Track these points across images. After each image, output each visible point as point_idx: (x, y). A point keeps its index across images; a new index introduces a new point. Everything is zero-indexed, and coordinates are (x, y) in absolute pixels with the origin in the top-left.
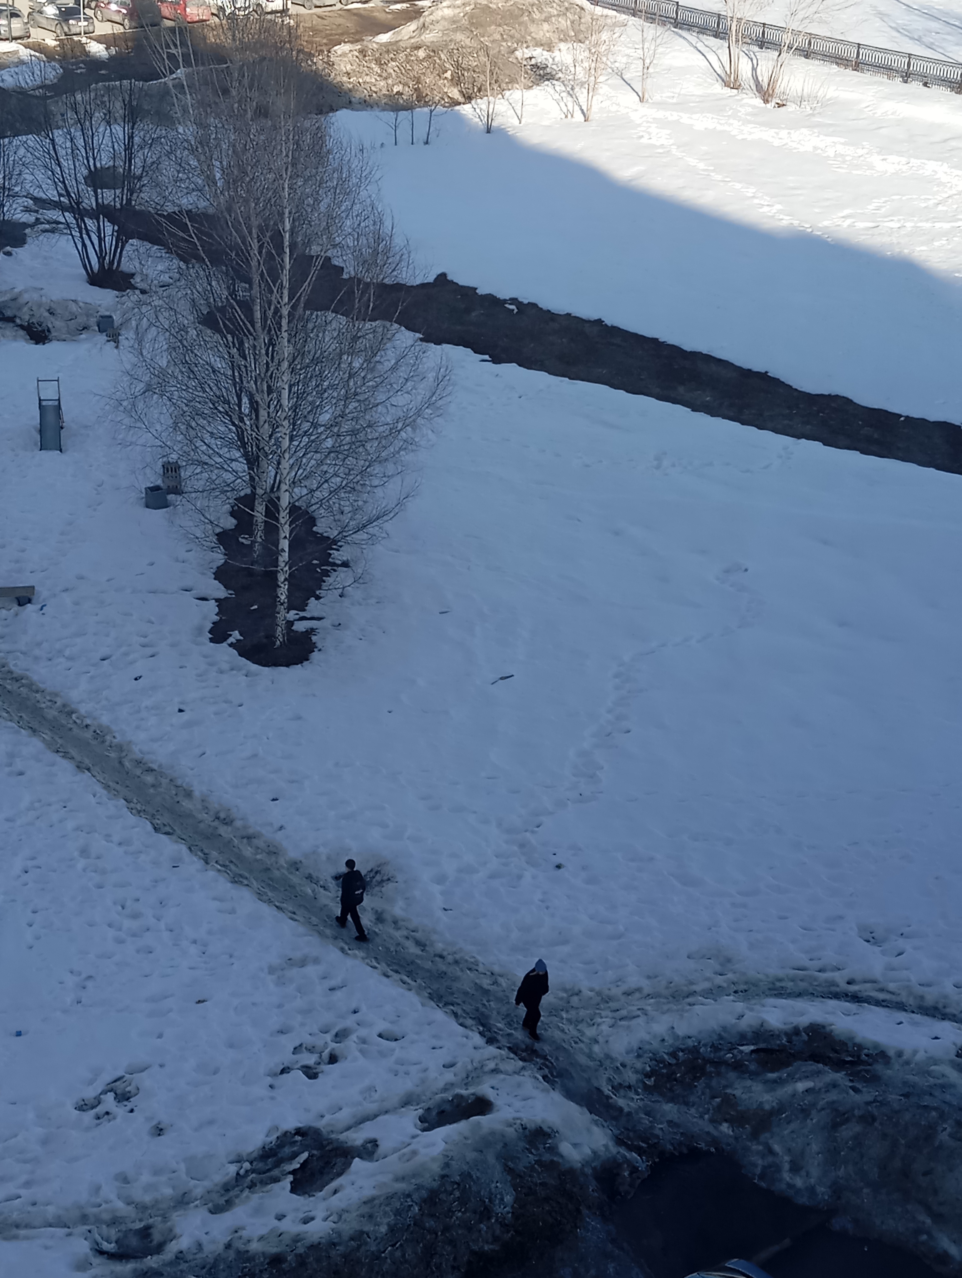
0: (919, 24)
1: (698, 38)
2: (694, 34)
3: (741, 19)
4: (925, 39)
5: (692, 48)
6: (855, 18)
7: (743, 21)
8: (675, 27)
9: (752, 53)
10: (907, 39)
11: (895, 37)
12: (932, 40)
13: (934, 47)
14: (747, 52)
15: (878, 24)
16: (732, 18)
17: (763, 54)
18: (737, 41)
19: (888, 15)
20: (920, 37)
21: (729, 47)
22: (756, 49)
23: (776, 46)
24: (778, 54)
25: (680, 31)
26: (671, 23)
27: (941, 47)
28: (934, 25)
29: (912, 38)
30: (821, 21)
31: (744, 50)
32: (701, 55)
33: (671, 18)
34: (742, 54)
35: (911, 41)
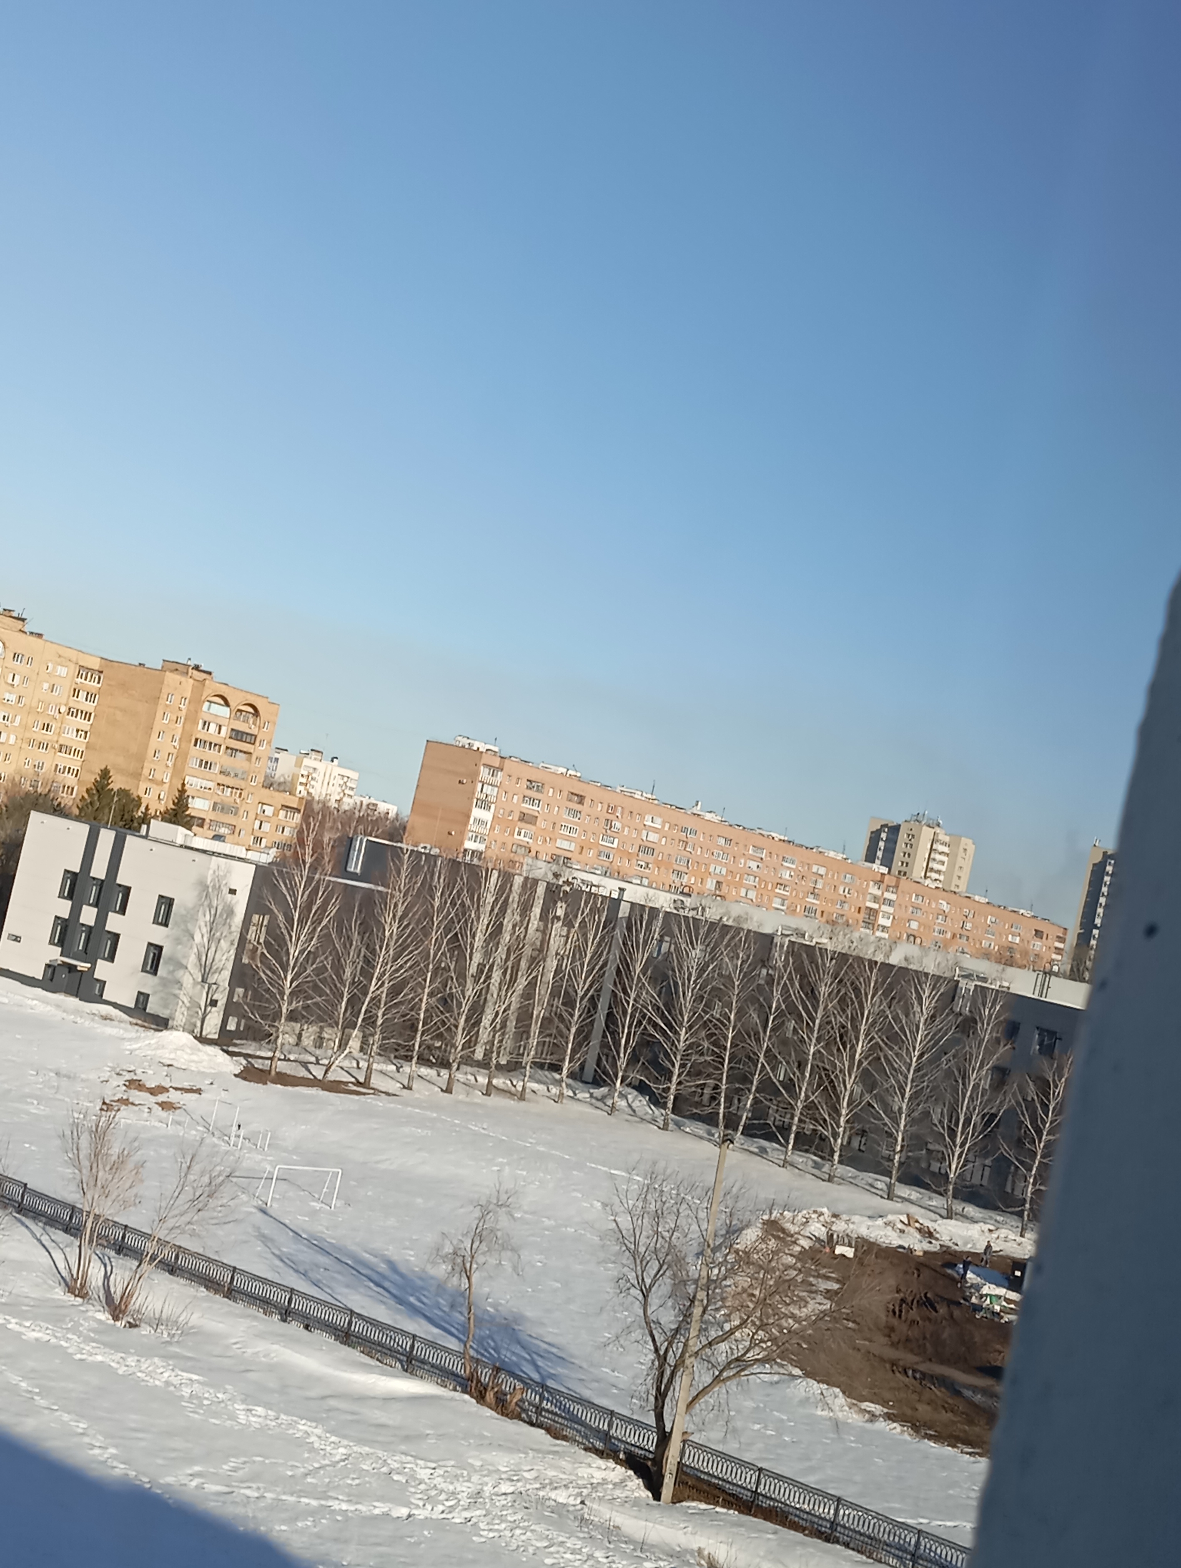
0: (306, 1256)
1: (44, 1229)
2: (41, 1224)
3: (99, 1216)
4: (310, 1274)
5: (35, 1241)
6: (233, 1237)
7: (101, 1219)
8: (18, 1213)
9: (106, 1258)
10: (291, 1271)
11: (277, 1266)
12: (319, 1277)
13: (321, 1285)
14: (101, 1256)
15: (259, 1249)
16: (89, 1212)
17: (120, 1261)
18: (91, 1241)
19: (272, 1240)
20: (306, 1271)
21: (80, 1247)
22: (112, 1253)
23: (137, 1254)
24: (137, 1264)
25: (23, 1219)
26: (14, 1207)
27: (329, 1287)
28: (323, 1260)
29: (297, 1271)
30: (193, 1234)
31: (98, 1252)
32: (44, 1250)
33: (15, 1201)
34: (94, 1257)
35: (295, 1274)
